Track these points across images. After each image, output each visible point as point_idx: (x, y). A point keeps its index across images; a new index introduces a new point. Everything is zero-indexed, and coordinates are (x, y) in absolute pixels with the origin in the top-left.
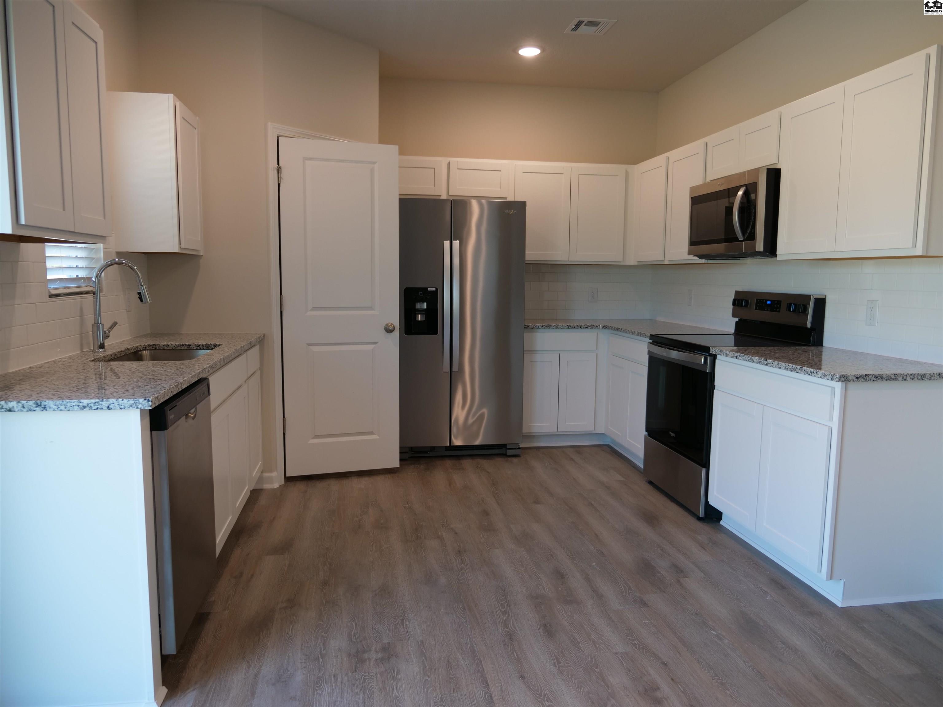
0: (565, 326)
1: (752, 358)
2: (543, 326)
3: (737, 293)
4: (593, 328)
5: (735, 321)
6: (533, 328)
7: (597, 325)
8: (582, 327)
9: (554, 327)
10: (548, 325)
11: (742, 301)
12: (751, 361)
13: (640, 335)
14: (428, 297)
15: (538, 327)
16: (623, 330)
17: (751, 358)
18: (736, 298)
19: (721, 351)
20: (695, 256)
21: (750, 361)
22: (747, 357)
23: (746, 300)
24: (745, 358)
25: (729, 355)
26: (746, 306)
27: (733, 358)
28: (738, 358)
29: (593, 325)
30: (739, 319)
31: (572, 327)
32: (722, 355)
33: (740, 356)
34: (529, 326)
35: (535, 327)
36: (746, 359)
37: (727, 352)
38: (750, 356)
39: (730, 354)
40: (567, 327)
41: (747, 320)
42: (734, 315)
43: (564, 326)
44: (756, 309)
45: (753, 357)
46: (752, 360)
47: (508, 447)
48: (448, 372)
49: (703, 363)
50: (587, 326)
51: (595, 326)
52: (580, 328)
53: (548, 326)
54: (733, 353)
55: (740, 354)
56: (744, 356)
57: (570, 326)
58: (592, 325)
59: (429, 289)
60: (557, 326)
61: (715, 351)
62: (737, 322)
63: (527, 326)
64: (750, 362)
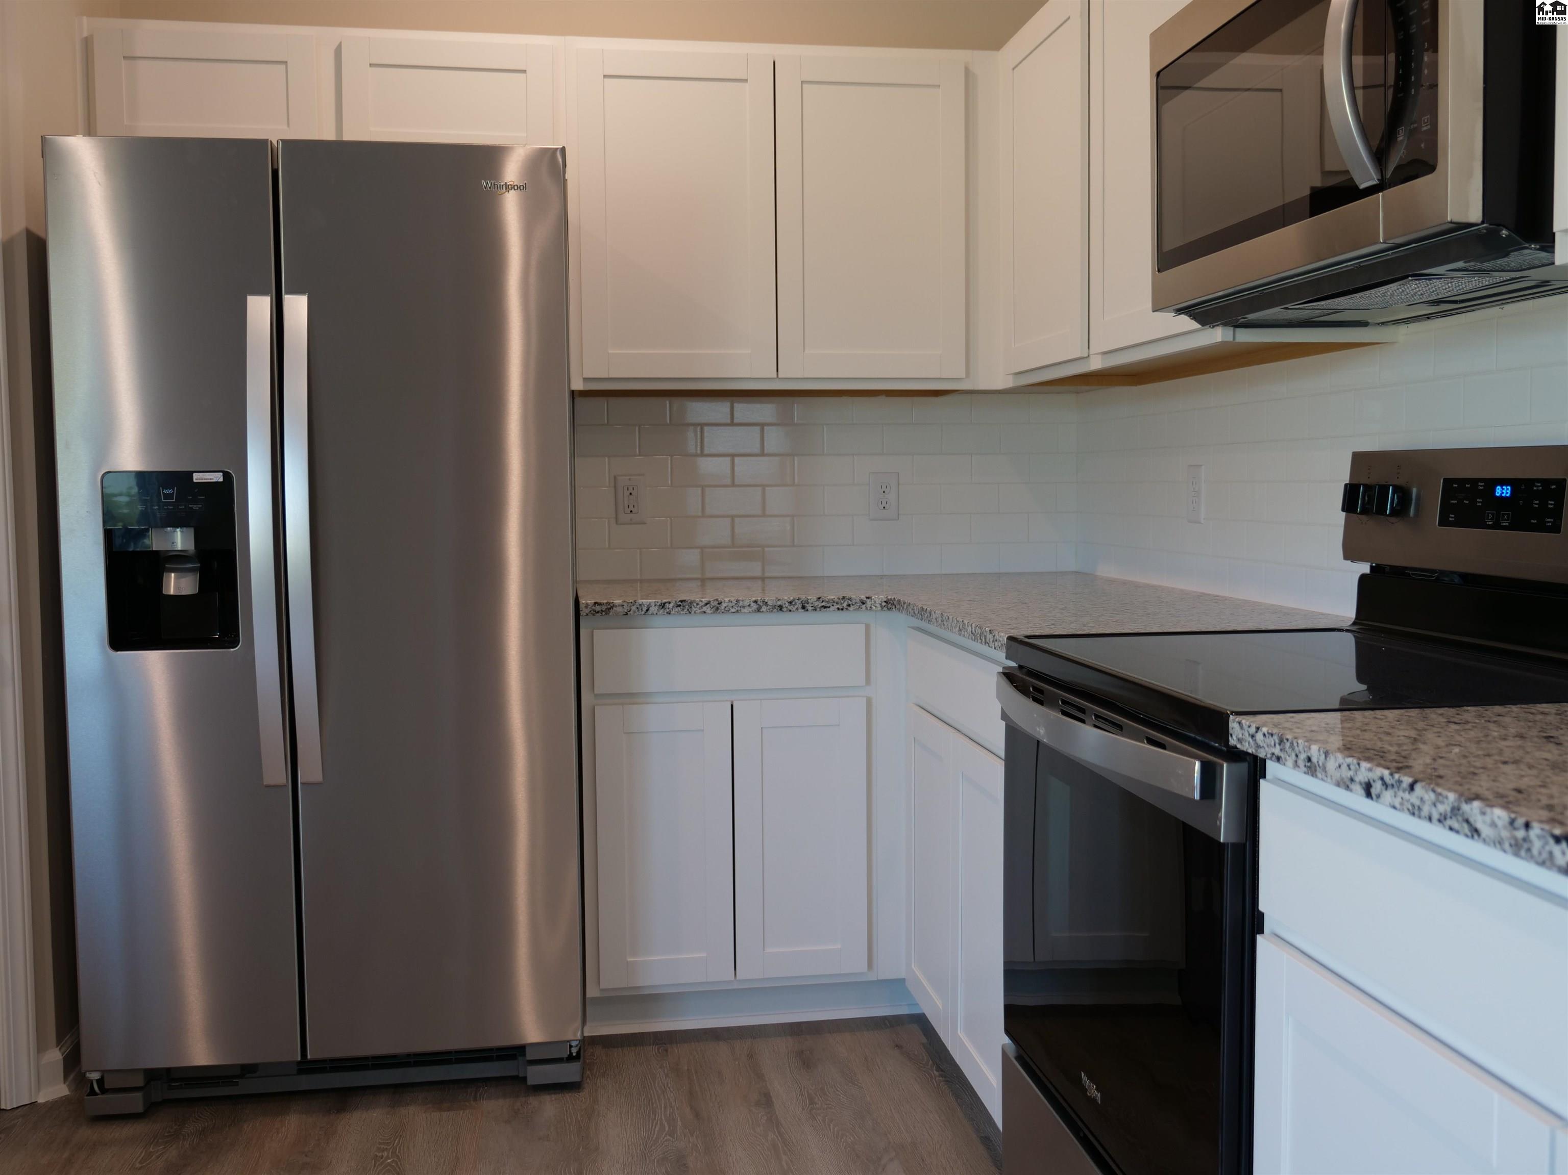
0: (747, 603)
1: (1465, 807)
2: (663, 606)
3: (1360, 460)
4: (852, 608)
5: (1360, 574)
6: (627, 614)
7: (863, 597)
8: (809, 607)
9: (705, 609)
10: (684, 601)
11: (1384, 489)
12: (1456, 825)
13: (980, 636)
14: (195, 507)
15: (647, 610)
16: (934, 616)
17: (1456, 810)
18: (1354, 482)
19: (1281, 742)
20: (1180, 311)
21: (1449, 822)
22: (1432, 796)
23: (1397, 489)
24: (1417, 802)
25: (1324, 769)
26: (1401, 511)
27: (1347, 788)
28: (1378, 796)
29: (850, 599)
30: (1372, 567)
31: (774, 607)
32: (1290, 762)
33: (1386, 785)
34: (612, 607)
35: (634, 608)
36: (1426, 809)
37: (1315, 751)
38: (1452, 796)
39: (1331, 764)
40: (755, 606)
41: (1406, 568)
42: (1351, 553)
43: (741, 604)
44: (1443, 522)
45: (1469, 800)
46: (1467, 821)
47: (529, 1057)
48: (285, 786)
49: (1197, 796)
50: (828, 602)
51: (858, 601)
52: (800, 610)
53: (681, 604)
54: (1349, 760)
55: (1386, 773)
56: (1412, 787)
57: (766, 604)
58: (844, 597)
59: (197, 478)
60: (716, 603)
61: (1253, 736)
62: (1363, 579)
63: (604, 608)
64: (1451, 829)
